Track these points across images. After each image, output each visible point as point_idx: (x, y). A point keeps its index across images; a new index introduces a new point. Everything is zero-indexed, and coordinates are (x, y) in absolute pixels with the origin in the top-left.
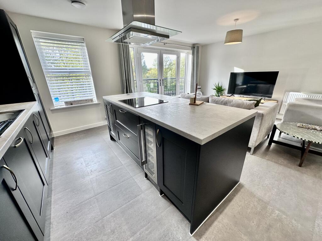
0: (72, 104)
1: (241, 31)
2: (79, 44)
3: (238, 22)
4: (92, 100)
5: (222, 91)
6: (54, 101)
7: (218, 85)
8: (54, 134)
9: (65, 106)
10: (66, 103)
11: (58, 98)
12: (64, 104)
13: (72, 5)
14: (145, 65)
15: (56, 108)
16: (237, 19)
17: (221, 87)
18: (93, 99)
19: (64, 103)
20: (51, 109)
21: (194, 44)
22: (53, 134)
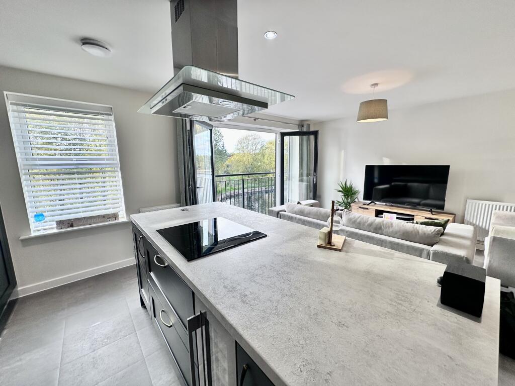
0: (72, 226)
1: (384, 102)
2: (103, 117)
3: (377, 88)
4: (115, 216)
5: (353, 194)
6: (32, 220)
7: (345, 184)
8: (19, 293)
9: (55, 231)
10: (60, 224)
11: (42, 215)
12: (55, 226)
13: (83, 50)
14: (224, 148)
15: (33, 234)
16: (377, 84)
17: (351, 187)
18: (119, 213)
19: (55, 222)
20: (22, 237)
21: (302, 121)
22: (17, 291)
